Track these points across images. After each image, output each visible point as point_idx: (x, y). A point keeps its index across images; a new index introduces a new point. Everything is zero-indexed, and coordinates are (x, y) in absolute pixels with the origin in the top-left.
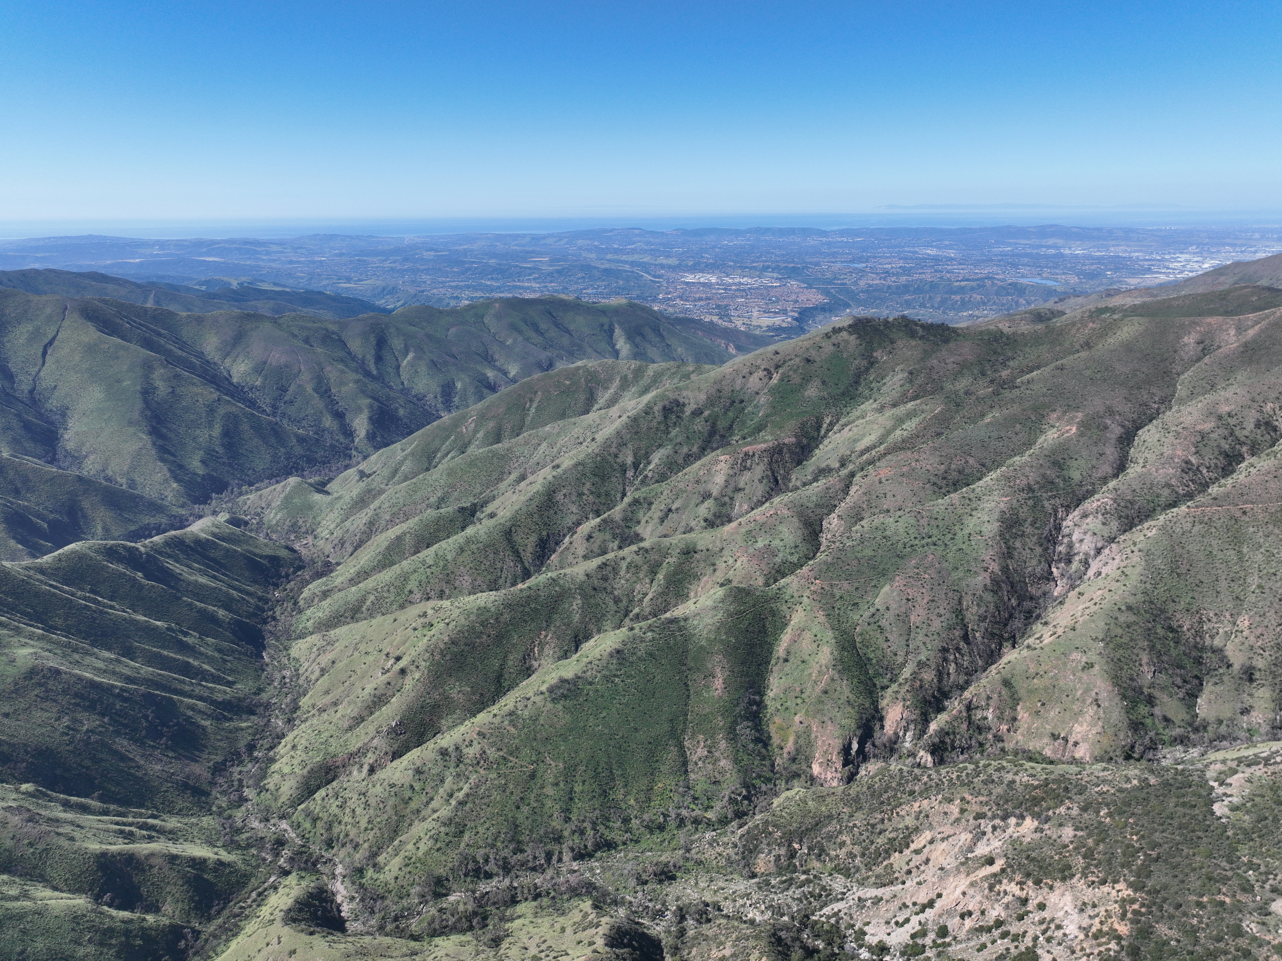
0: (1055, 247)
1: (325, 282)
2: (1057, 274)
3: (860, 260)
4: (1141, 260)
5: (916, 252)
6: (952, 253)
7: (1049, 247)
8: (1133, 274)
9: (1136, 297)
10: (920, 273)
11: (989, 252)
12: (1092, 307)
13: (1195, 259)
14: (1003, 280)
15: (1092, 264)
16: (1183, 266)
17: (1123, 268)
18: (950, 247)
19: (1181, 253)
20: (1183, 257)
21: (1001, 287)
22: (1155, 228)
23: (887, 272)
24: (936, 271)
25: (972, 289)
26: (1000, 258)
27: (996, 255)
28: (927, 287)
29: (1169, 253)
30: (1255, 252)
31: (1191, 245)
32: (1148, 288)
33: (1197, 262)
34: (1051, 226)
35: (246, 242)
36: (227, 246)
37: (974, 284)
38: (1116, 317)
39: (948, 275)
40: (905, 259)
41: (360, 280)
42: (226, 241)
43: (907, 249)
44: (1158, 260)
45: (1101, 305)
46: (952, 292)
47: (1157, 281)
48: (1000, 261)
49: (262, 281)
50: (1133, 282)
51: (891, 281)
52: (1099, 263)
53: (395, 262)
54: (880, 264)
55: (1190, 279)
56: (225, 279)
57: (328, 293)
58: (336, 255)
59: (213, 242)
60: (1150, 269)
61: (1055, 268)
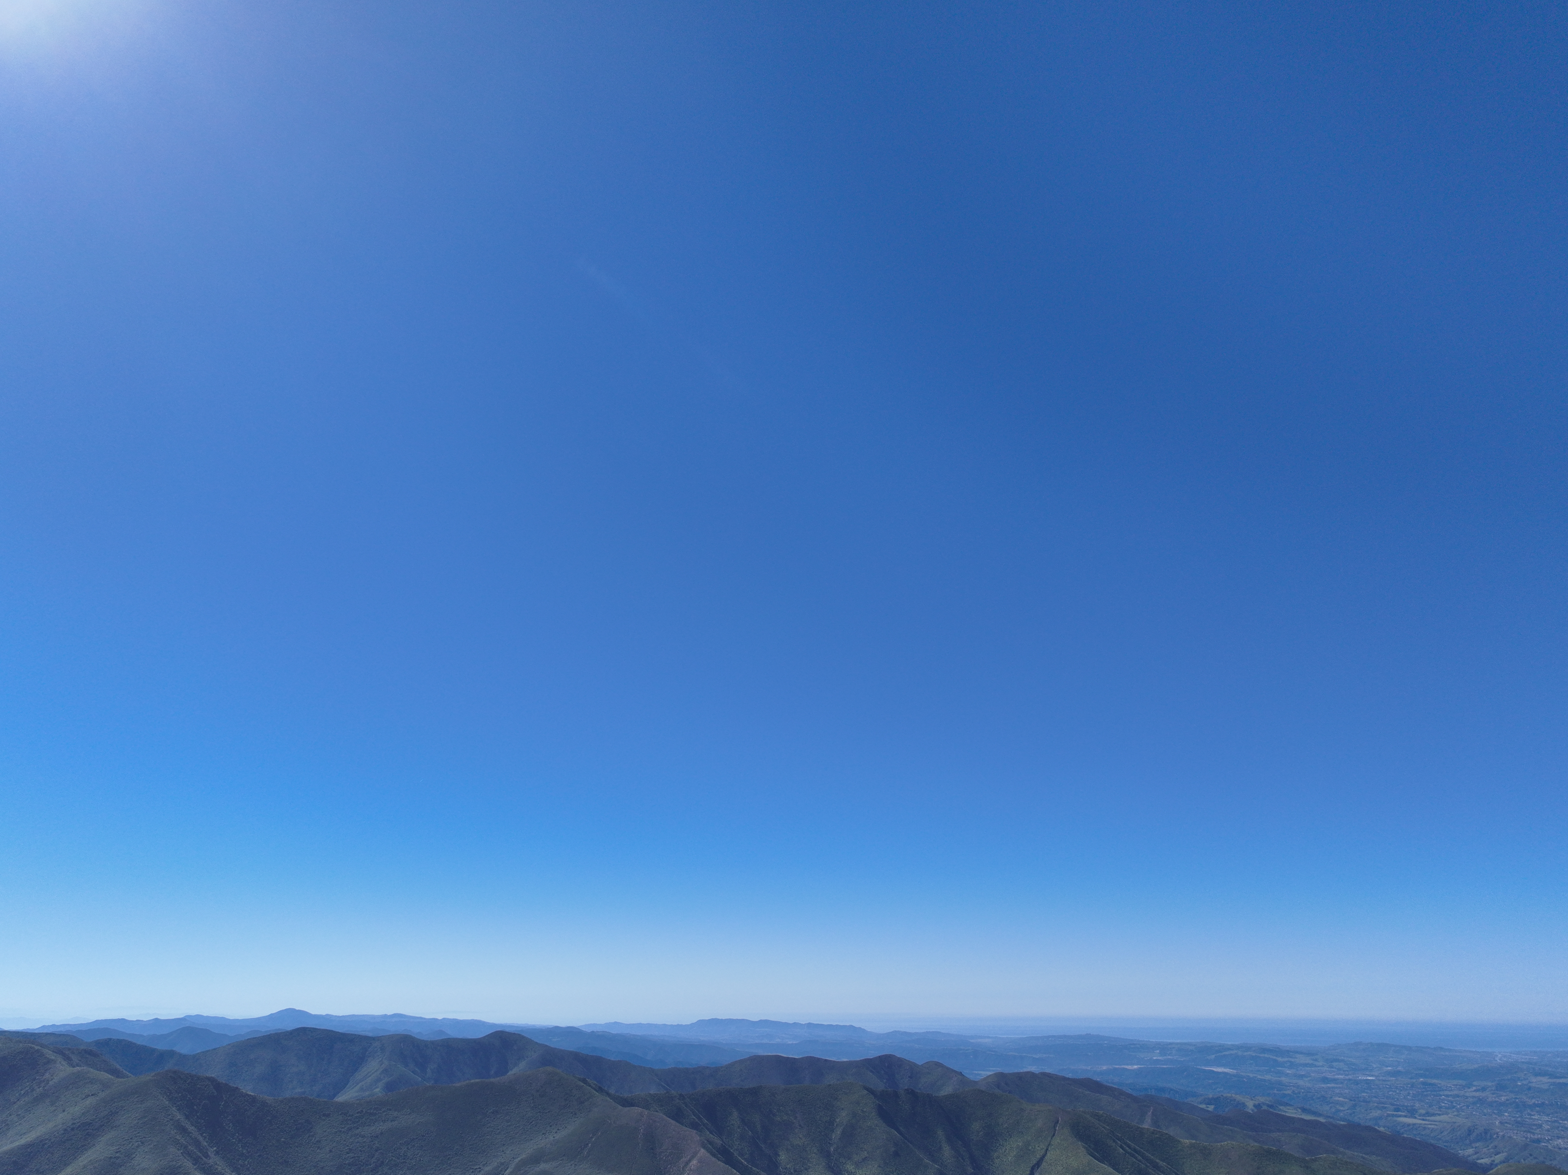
1: (1376, 1113)
35: (1264, 1050)
36: (1240, 1053)
41: (1428, 1114)
42: (1238, 1047)
49: (1287, 1104)
53: (1484, 1089)
56: (1239, 1098)
57: (1382, 1129)
58: (1389, 1073)
59: (1222, 1048)
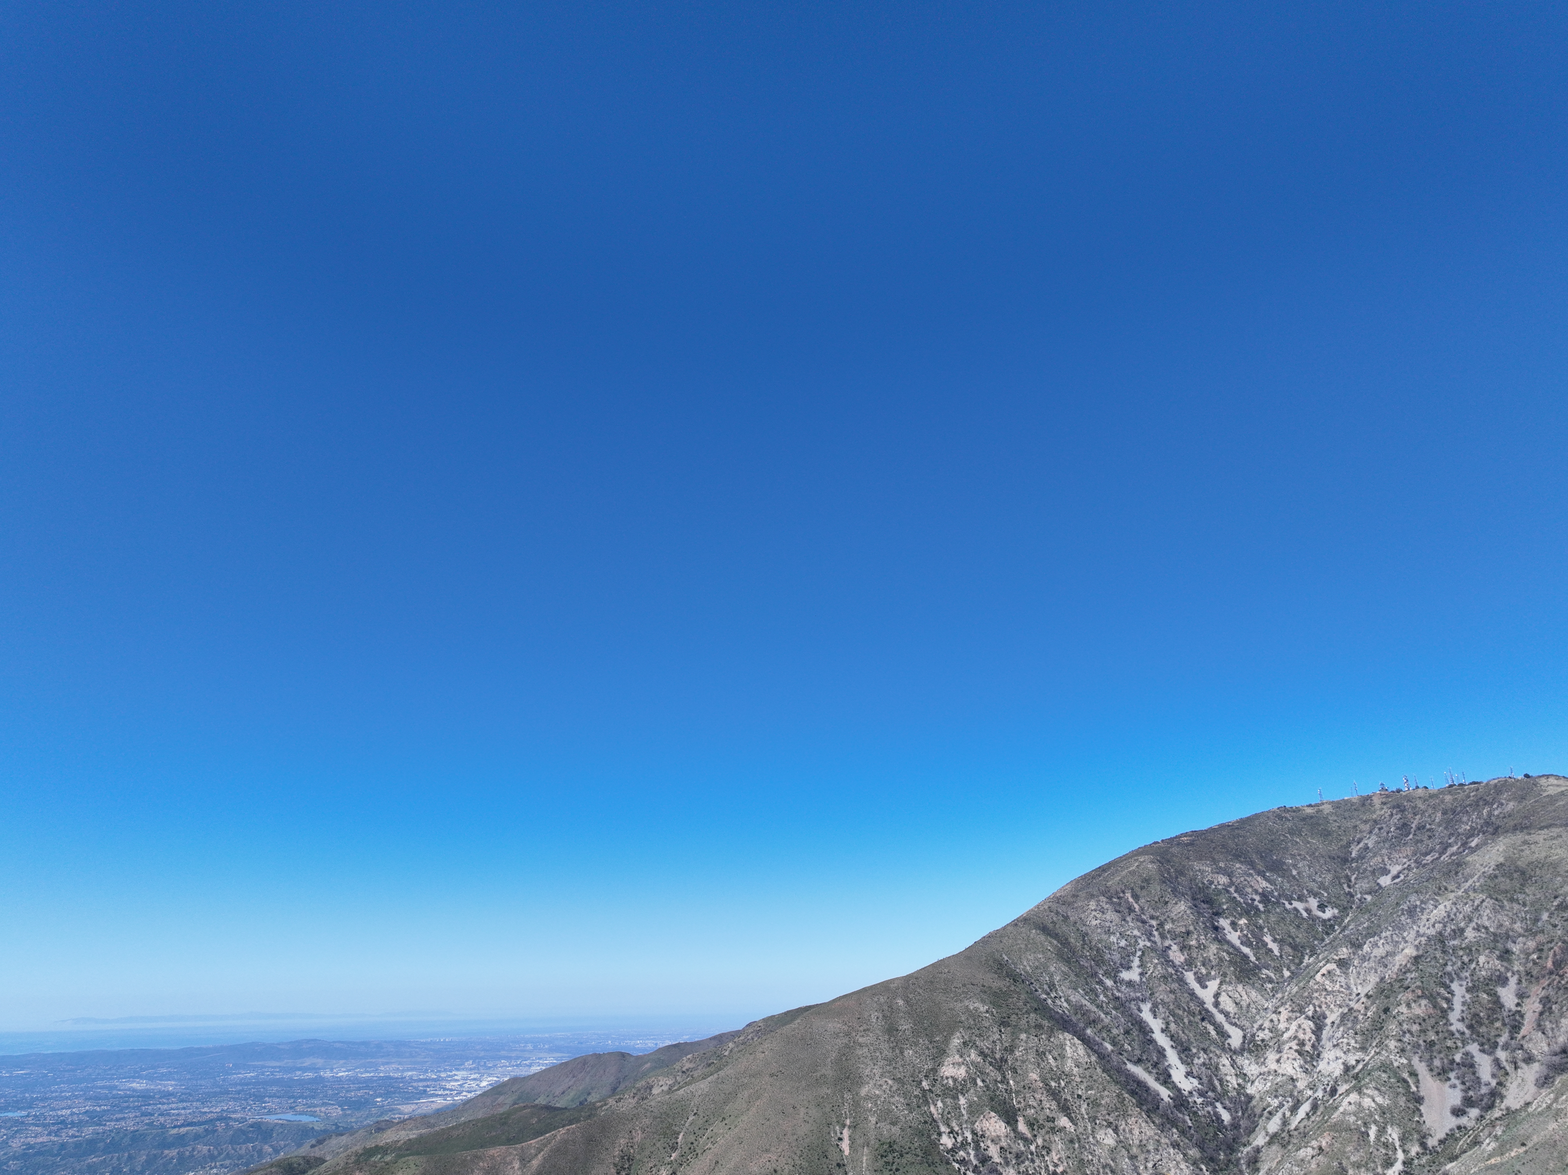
0: (313, 1068)
2: (315, 1106)
3: (17, 1105)
4: (415, 1081)
5: (115, 1087)
6: (170, 1086)
7: (305, 1069)
8: (407, 1099)
9: (411, 1130)
10: (117, 1120)
11: (224, 1080)
12: (358, 1148)
13: (473, 1076)
14: (243, 1120)
15: (359, 1089)
16: (461, 1085)
17: (394, 1093)
18: (167, 1077)
19: (458, 1070)
20: (460, 1074)
21: (240, 1130)
22: (429, 1040)
23: (62, 1122)
24: (144, 1114)
25: (197, 1137)
26: (239, 1088)
27: (236, 1084)
28: (127, 1141)
29: (445, 1070)
30: (530, 1066)
31: (467, 1059)
32: (424, 1116)
33: (474, 1079)
34: (308, 1041)
37: (200, 1129)
38: (388, 1158)
39: (162, 1119)
40: (96, 1098)
43: (99, 1083)
44: (434, 1080)
45: (370, 1144)
46: (165, 1144)
47: (434, 1106)
48: (239, 1092)
50: (407, 1109)
51: (66, 1136)
52: (367, 1088)
54: (53, 1109)
55: (469, 1101)
60: (425, 1091)
61: (313, 1097)
